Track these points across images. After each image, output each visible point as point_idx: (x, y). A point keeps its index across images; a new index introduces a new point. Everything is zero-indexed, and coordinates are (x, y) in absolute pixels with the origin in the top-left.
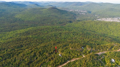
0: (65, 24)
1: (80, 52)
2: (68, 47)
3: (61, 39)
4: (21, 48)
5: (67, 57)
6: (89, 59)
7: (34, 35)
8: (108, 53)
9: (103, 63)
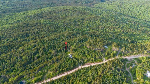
0: (93, 4)
1: (99, 54)
2: (84, 44)
3: (82, 29)
4: (26, 37)
5: (79, 59)
6: (109, 67)
7: (48, 19)
8: (145, 58)
9: (131, 76)
